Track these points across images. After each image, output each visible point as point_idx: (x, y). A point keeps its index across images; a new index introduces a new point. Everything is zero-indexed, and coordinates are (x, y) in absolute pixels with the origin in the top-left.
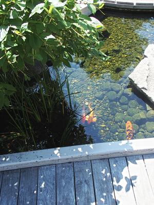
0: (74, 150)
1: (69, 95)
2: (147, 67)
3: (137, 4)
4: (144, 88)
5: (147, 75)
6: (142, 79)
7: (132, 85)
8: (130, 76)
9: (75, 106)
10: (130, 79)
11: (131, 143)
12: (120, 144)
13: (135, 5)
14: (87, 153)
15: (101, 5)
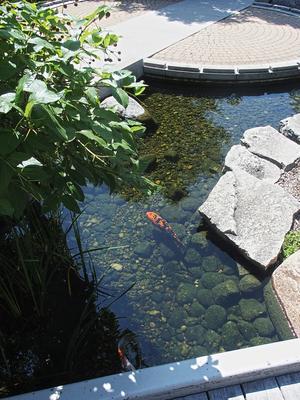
0: (95, 389)
1: (81, 253)
2: (233, 191)
3: (205, 70)
4: (229, 232)
5: (233, 205)
6: (225, 214)
7: (206, 225)
8: (202, 209)
9: (94, 276)
10: (202, 214)
11: (216, 362)
12: (194, 367)
13: (201, 72)
14: (123, 394)
15: (139, 90)
